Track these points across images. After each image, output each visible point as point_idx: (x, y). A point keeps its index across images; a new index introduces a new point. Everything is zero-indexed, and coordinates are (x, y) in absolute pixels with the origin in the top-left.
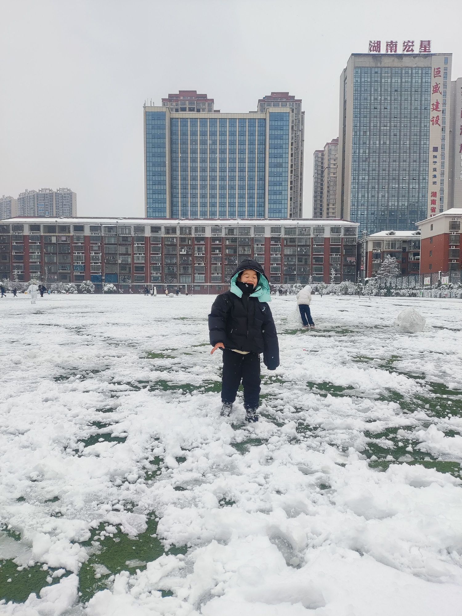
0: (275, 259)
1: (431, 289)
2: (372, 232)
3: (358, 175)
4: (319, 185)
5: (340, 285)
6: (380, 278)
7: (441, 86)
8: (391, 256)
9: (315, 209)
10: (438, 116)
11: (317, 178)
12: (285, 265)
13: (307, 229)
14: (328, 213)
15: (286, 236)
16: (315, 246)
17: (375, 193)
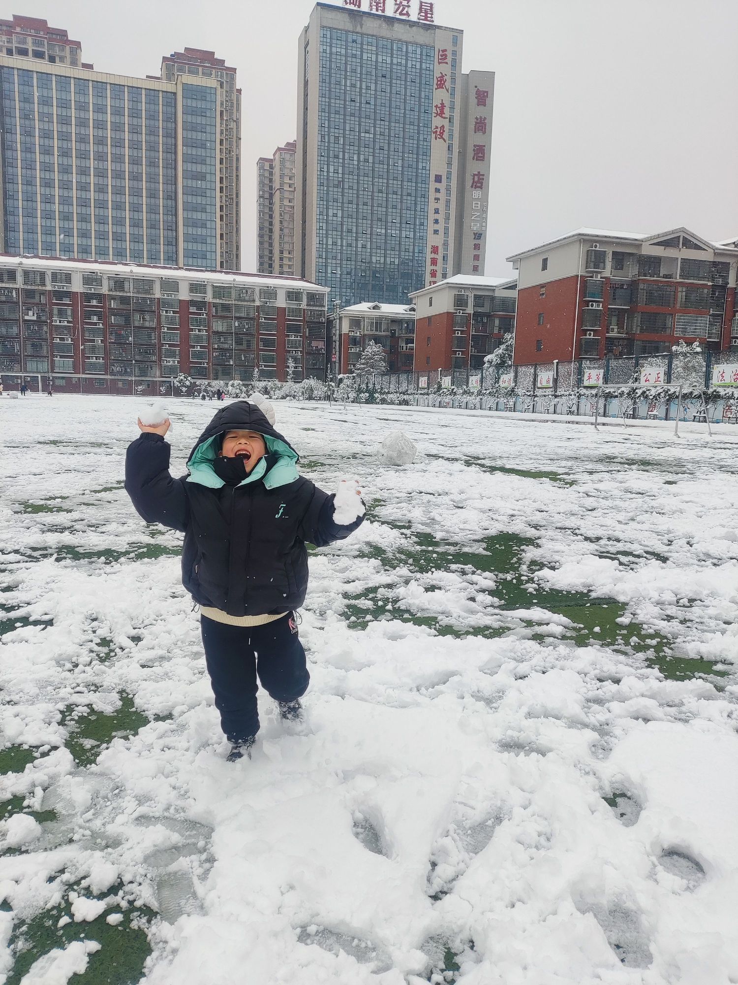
0: (198, 338)
1: (428, 394)
2: (348, 303)
3: (327, 208)
4: (267, 217)
5: (301, 385)
6: (359, 375)
7: (448, 78)
8: (376, 343)
9: (261, 257)
10: (443, 126)
11: (264, 206)
12: (215, 349)
13: (249, 292)
14: (281, 266)
15: (215, 301)
16: (263, 321)
17: (350, 239)
